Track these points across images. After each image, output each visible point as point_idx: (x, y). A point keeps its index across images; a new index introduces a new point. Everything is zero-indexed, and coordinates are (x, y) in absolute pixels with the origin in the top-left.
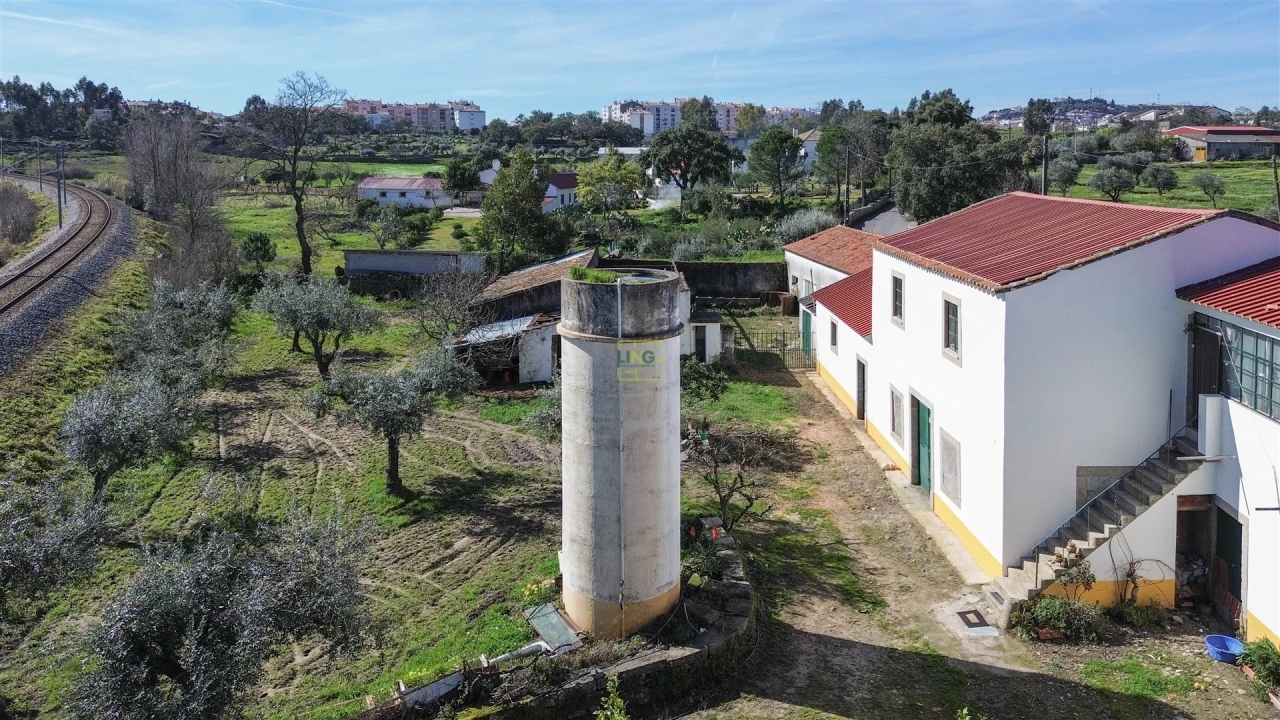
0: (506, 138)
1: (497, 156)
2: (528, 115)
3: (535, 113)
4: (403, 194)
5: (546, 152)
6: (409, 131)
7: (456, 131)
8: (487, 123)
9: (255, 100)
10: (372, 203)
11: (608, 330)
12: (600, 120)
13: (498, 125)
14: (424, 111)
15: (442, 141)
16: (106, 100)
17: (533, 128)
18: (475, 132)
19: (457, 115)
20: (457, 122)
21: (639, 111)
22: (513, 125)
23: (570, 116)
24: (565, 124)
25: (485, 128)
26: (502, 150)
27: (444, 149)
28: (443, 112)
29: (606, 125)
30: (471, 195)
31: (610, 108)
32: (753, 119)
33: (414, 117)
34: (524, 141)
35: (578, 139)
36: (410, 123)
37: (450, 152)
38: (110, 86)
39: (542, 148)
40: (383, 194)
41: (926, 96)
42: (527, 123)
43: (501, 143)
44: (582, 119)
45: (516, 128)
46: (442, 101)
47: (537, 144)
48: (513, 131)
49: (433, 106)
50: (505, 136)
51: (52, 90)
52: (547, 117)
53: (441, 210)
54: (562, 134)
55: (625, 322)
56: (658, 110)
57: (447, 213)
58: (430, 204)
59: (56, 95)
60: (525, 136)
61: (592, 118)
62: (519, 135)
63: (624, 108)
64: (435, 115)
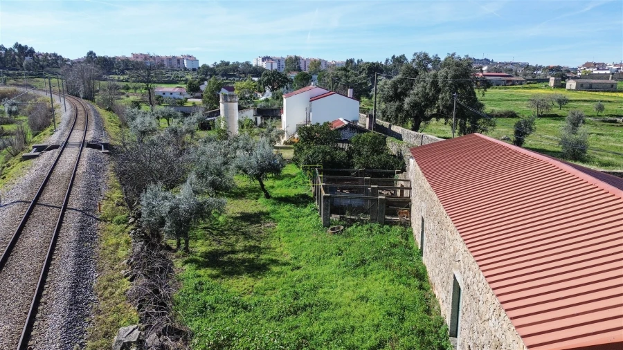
0: (209, 73)
1: (206, 80)
2: (218, 62)
3: (222, 61)
4: (171, 94)
5: (227, 79)
6: (164, 69)
7: (185, 69)
8: (200, 66)
9: (91, 53)
10: (160, 97)
11: (226, 101)
12: (251, 65)
13: (205, 66)
14: (170, 59)
15: (180, 74)
16: (28, 53)
17: (221, 68)
18: (194, 70)
19: (185, 62)
20: (186, 65)
21: (270, 61)
22: (212, 66)
23: (238, 63)
24: (235, 67)
25: (199, 68)
26: (208, 77)
27: (181, 77)
28: (179, 60)
29: (254, 68)
30: (198, 94)
31: (257, 59)
32: (316, 67)
33: (165, 63)
34: (217, 75)
35: (241, 74)
36: (163, 65)
37: (184, 79)
38: (29, 46)
39: (225, 78)
40: (164, 94)
41: (393, 57)
42: (218, 66)
43: (206, 75)
44: (243, 64)
45: (213, 68)
46: (178, 55)
47: (223, 76)
48: (212, 70)
49: (174, 57)
50: (208, 72)
51: (4, 48)
52: (227, 64)
53: (187, 99)
54: (234, 71)
55: (229, 100)
56: (279, 61)
57: (189, 100)
58: (182, 97)
59: (6, 50)
60: (217, 72)
61: (248, 64)
62: (215, 72)
63: (264, 59)
64: (176, 62)
